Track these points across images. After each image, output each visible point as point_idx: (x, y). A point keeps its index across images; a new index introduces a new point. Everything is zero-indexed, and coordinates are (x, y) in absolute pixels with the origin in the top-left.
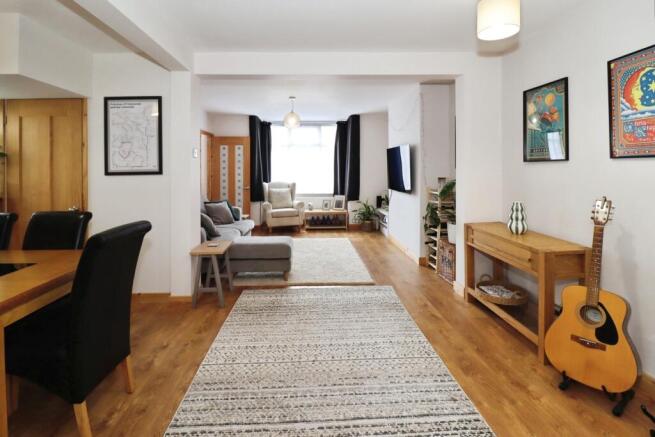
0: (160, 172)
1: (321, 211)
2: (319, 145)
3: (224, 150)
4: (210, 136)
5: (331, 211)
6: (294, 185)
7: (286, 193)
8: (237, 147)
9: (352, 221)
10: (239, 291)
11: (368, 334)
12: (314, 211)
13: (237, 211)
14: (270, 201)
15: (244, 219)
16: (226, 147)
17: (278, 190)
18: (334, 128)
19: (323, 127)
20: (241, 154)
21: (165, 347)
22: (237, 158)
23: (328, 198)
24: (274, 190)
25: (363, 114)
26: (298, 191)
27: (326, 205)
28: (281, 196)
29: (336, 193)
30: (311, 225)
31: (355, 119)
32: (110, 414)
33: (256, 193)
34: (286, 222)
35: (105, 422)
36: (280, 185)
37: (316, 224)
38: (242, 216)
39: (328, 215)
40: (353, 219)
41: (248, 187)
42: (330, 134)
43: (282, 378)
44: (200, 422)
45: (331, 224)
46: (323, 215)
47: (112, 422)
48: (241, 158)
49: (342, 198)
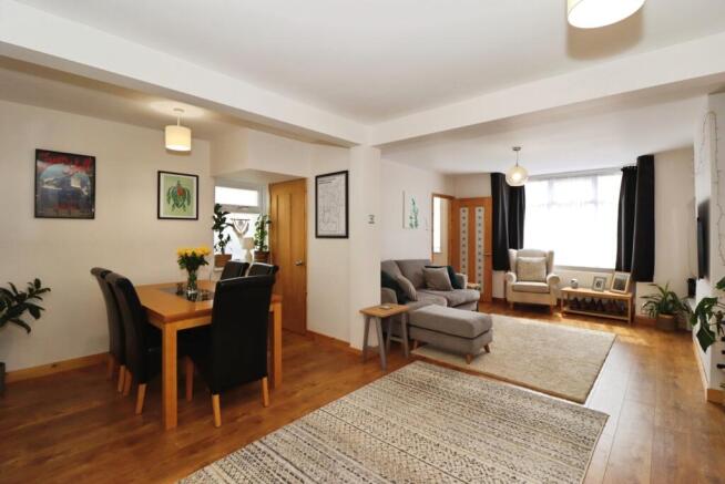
0: (347, 236)
1: (590, 291)
2: (595, 202)
3: (464, 213)
4: (450, 198)
5: (607, 293)
6: (551, 254)
7: (539, 263)
8: (477, 209)
9: (639, 312)
10: (412, 359)
11: (493, 454)
12: (580, 290)
13: (462, 278)
14: (517, 273)
15: (469, 288)
16: (467, 209)
17: (528, 259)
18: (618, 179)
19: (600, 179)
20: (482, 216)
21: (314, 385)
22: (478, 221)
23: (604, 275)
24: (523, 259)
25: (659, 154)
26: (557, 262)
27: (598, 284)
28: (532, 268)
29: (618, 268)
30: (572, 308)
31: (647, 162)
32: (244, 414)
33: (500, 261)
34: (532, 299)
35: (237, 418)
36: (532, 254)
37: (579, 308)
38: (466, 284)
39: (601, 298)
40: (641, 309)
41: (490, 254)
42: (612, 186)
43: (359, 450)
44: (274, 448)
45: (603, 311)
46: (593, 297)
47: (240, 420)
48: (482, 221)
49: (626, 276)
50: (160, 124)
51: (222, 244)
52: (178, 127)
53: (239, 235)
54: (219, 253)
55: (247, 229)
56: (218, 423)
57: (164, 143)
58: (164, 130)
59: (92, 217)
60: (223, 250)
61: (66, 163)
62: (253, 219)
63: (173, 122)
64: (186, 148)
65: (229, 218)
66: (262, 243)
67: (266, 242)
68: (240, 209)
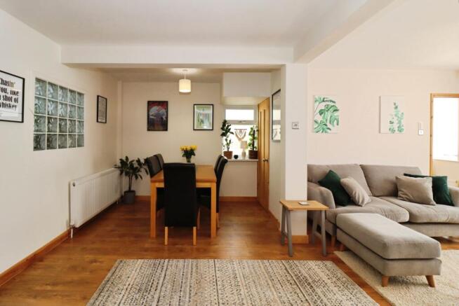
35: (177, 244)
44: (169, 267)
50: (177, 79)
51: (228, 144)
52: (185, 80)
53: (240, 139)
54: (226, 150)
55: (245, 135)
56: (166, 243)
57: (178, 90)
58: (178, 82)
59: (166, 130)
60: (228, 148)
61: (158, 105)
62: (248, 128)
63: (182, 77)
64: (189, 91)
65: (233, 128)
66: (253, 145)
67: (256, 145)
68: (240, 122)
